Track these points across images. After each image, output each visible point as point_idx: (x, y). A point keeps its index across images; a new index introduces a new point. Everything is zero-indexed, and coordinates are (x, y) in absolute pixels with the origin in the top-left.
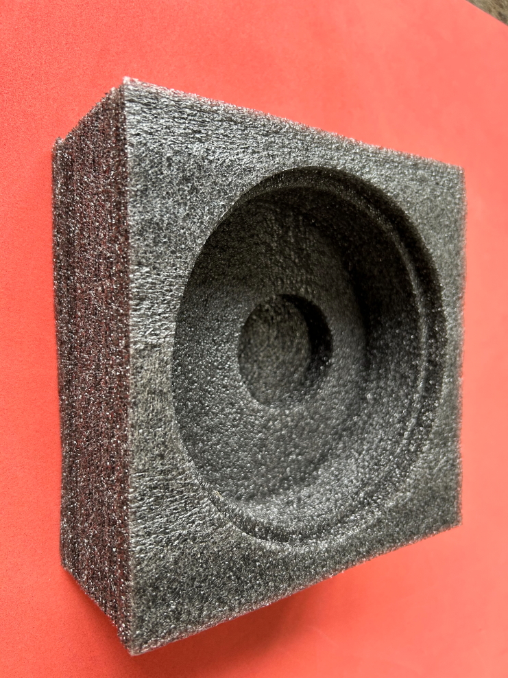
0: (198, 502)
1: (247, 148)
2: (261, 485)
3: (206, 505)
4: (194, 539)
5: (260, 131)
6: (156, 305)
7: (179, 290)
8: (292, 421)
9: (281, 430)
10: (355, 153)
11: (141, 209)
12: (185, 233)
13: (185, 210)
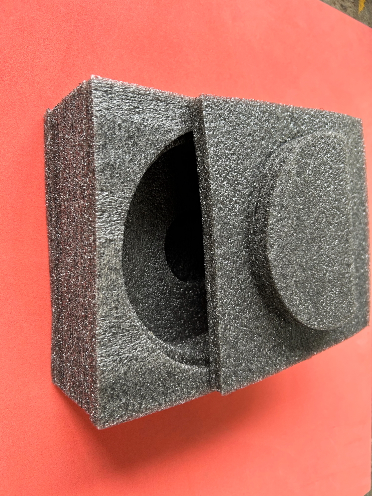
0: (139, 337)
1: (168, 117)
2: (180, 332)
3: (144, 339)
4: (136, 360)
5: (177, 106)
6: (112, 215)
7: (126, 206)
11: (102, 157)
12: (129, 171)
13: (130, 156)
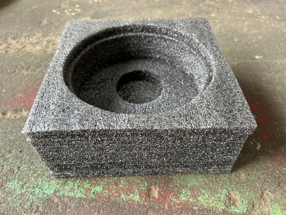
0: (193, 105)
1: (53, 91)
2: (194, 94)
3: (195, 102)
4: (208, 105)
5: (47, 87)
6: (113, 120)
7: (107, 113)
8: (167, 84)
9: (171, 88)
10: (59, 56)
11: (74, 126)
12: (85, 111)
13: (75, 111)
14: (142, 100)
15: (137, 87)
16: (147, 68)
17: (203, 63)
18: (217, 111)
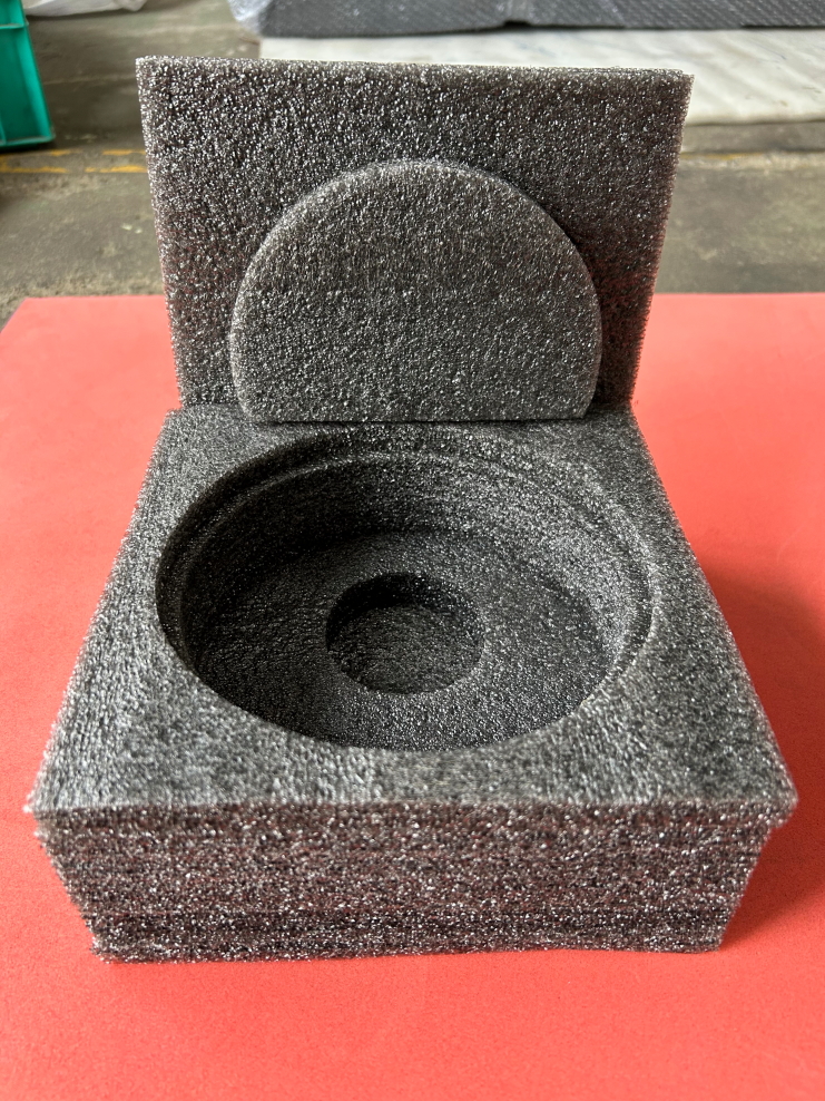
0: (590, 719)
1: (127, 663)
5: (105, 648)
6: (325, 771)
7: (305, 744)
10: (141, 536)
11: (198, 789)
12: (232, 737)
14: (413, 676)
15: (394, 629)
16: (431, 566)
17: (619, 566)
18: (669, 745)
